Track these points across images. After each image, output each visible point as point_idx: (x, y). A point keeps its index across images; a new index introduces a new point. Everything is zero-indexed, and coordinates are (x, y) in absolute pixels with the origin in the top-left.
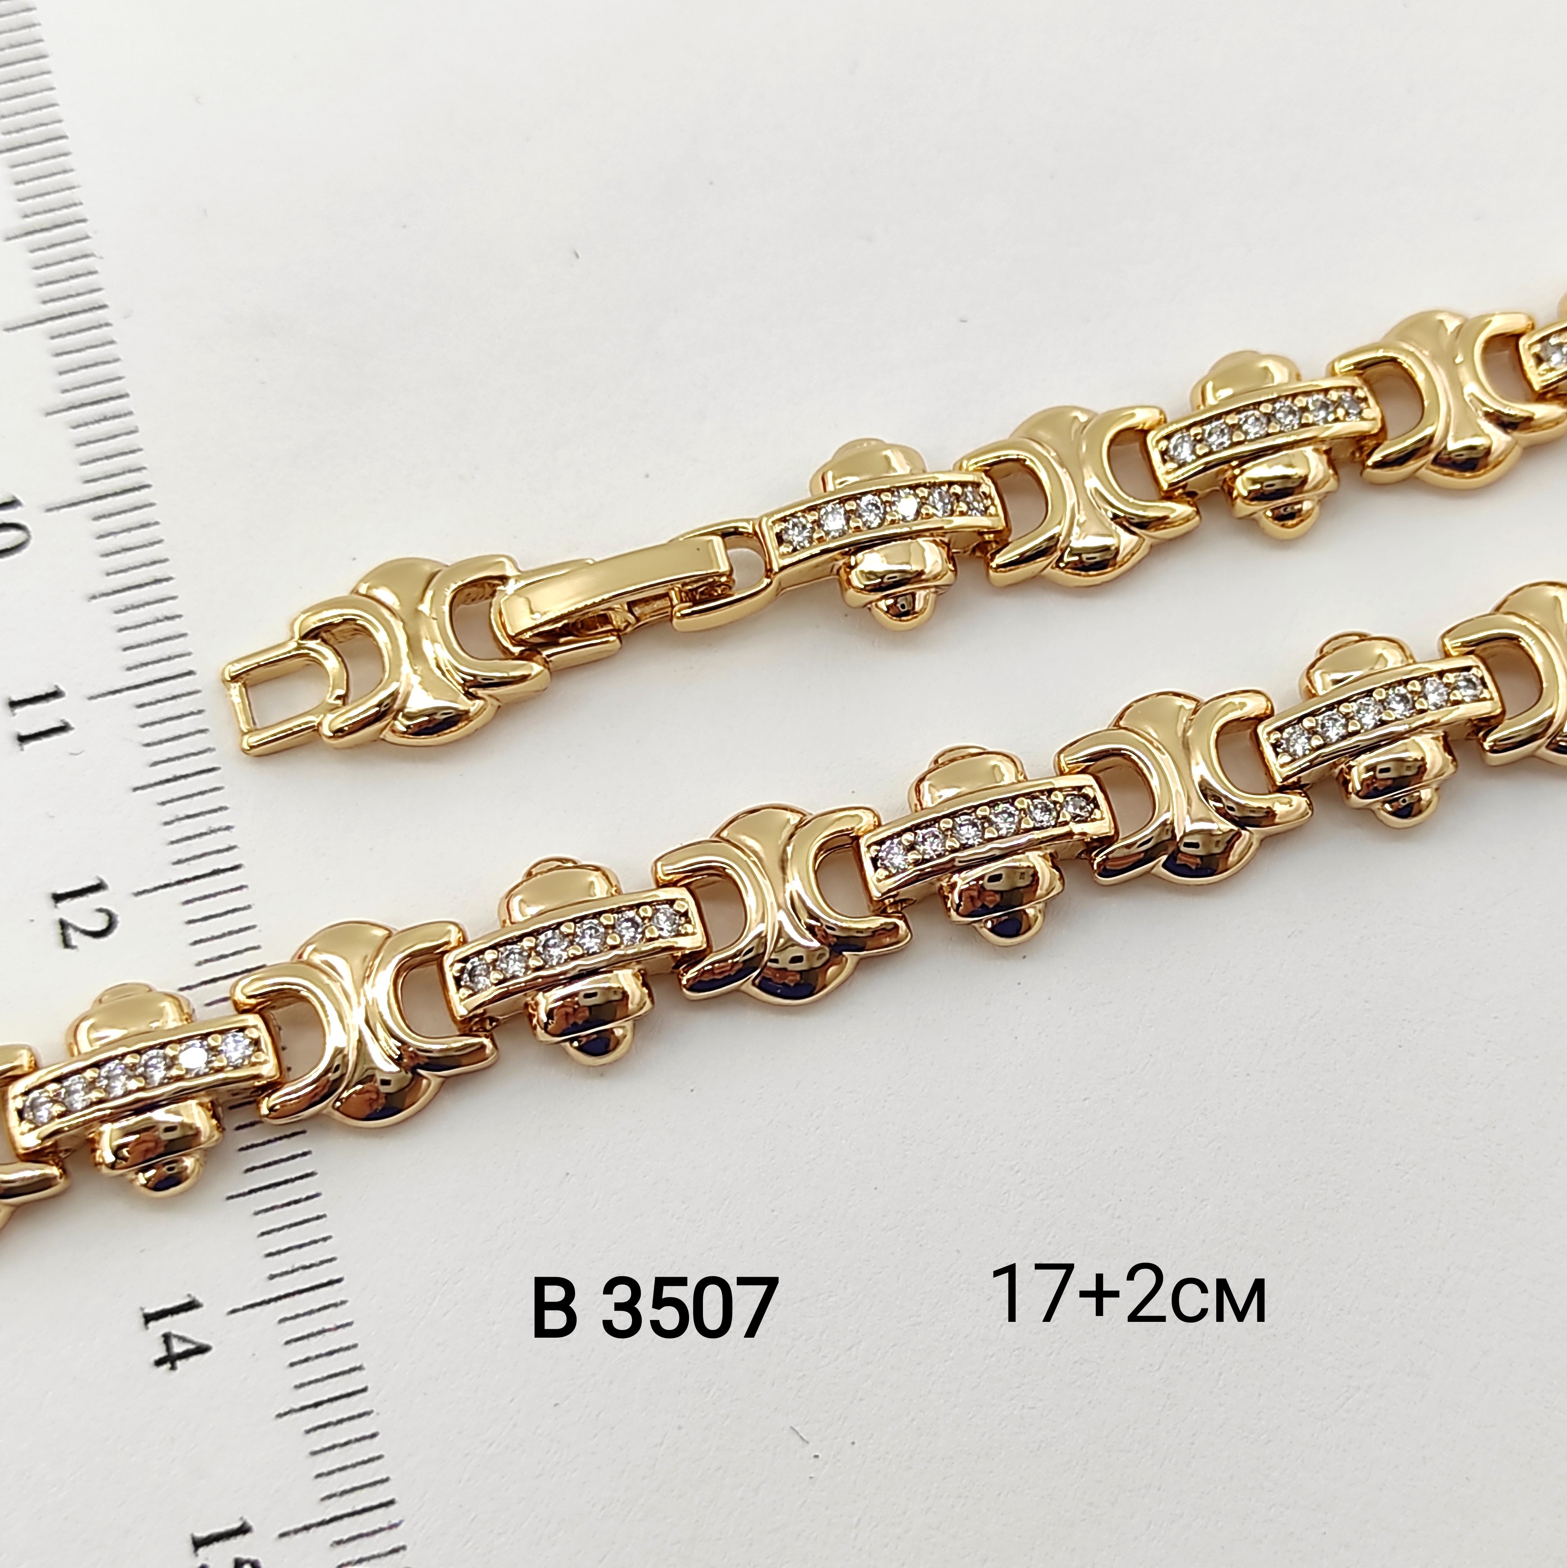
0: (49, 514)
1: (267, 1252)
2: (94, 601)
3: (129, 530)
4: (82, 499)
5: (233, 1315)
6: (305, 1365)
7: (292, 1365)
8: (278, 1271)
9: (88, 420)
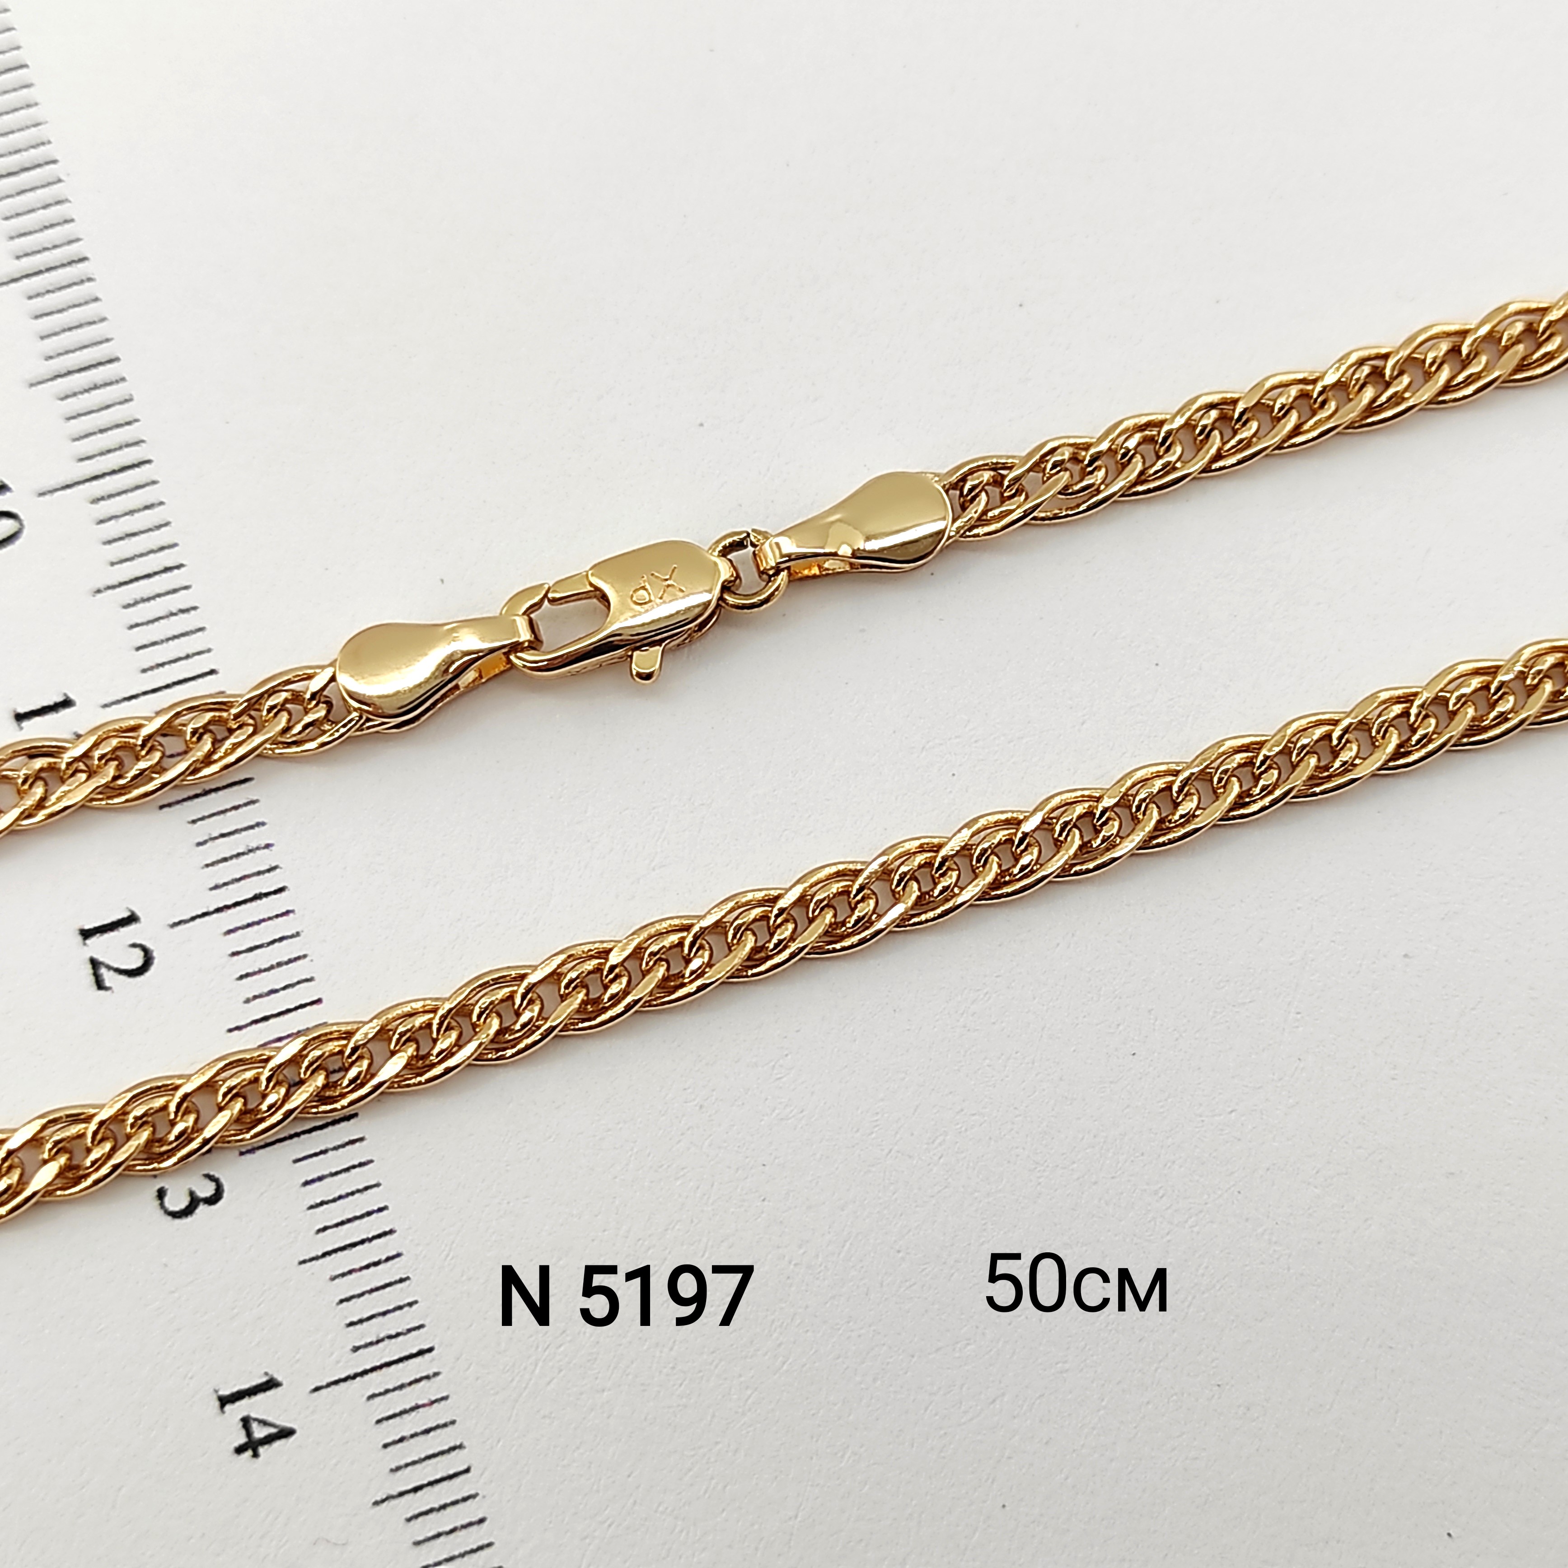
0: (42, 499)
1: (348, 1321)
2: (99, 596)
3: (131, 512)
4: (76, 480)
5: (316, 1394)
6: (400, 1445)
7: (386, 1446)
8: (362, 1343)
9: (77, 390)
